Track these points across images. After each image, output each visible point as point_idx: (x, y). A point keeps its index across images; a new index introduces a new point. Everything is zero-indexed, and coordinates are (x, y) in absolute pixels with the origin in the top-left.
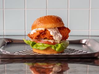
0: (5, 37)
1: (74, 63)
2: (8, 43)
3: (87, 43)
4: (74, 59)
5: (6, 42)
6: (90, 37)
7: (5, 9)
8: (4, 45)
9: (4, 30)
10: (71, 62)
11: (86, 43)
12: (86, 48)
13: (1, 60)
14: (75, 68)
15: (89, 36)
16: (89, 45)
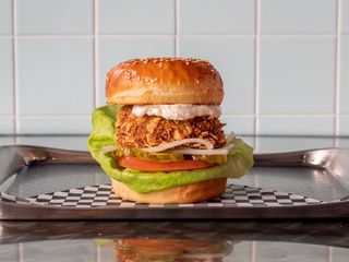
0: (19, 141)
1: (278, 240)
2: (33, 164)
3: (328, 165)
4: (280, 226)
5: (27, 160)
6: (337, 140)
7: (18, 35)
8: (18, 171)
9: (15, 114)
10: (267, 233)
11: (324, 163)
12: (327, 182)
13: (4, 227)
14: (284, 256)
15: (333, 137)
16: (338, 172)
